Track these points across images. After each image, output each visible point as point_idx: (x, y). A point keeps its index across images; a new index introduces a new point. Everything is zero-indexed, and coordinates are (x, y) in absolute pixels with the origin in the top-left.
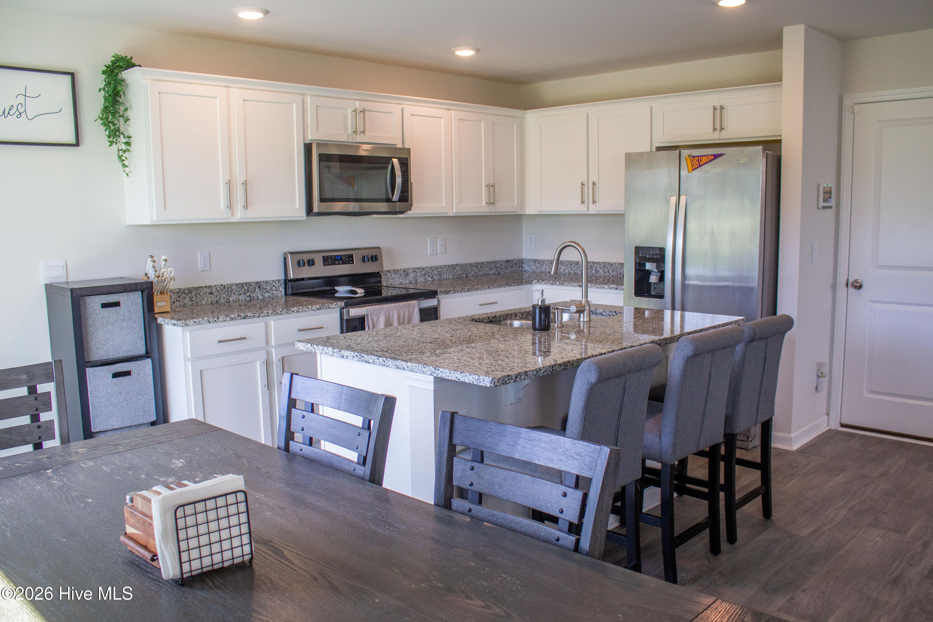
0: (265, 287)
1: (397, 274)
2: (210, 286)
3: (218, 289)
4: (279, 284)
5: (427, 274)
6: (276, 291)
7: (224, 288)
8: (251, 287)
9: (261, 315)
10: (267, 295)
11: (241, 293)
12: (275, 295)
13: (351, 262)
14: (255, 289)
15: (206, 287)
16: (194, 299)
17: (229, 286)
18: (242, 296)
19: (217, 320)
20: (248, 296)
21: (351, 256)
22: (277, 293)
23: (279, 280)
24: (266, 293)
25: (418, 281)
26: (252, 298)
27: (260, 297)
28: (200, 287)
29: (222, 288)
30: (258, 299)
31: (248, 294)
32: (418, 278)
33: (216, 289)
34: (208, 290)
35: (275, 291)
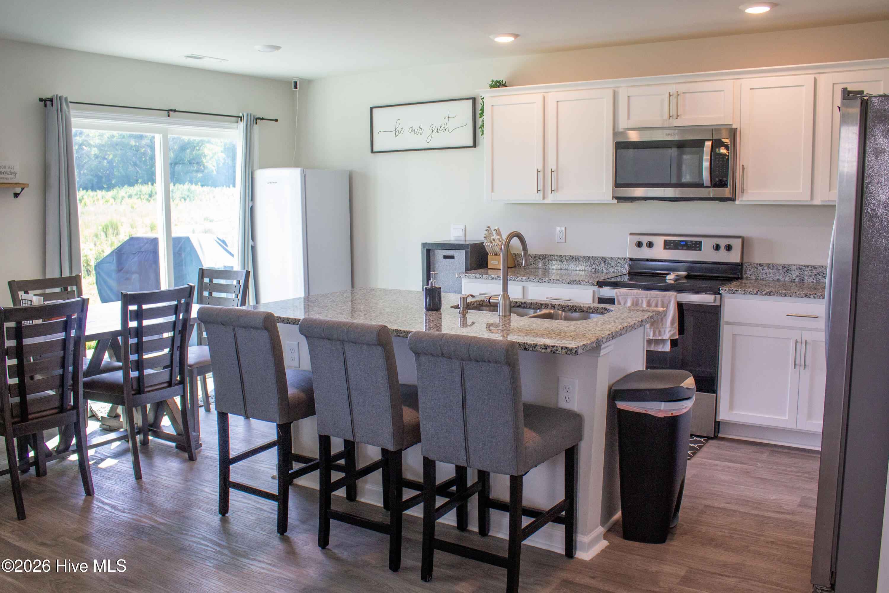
0: (610, 263)
1: (773, 269)
2: (560, 256)
3: (567, 259)
4: (625, 262)
5: (821, 274)
6: (621, 267)
7: (573, 259)
8: (597, 261)
10: (612, 270)
11: (588, 264)
12: (620, 271)
13: (698, 249)
14: (601, 263)
15: (557, 255)
16: (547, 264)
17: (577, 257)
18: (587, 267)
20: (593, 269)
21: (700, 243)
22: (622, 270)
23: (625, 258)
24: (611, 268)
25: (805, 281)
26: (597, 271)
27: (605, 271)
28: (552, 255)
29: (571, 258)
30: (603, 273)
31: (594, 266)
32: (806, 278)
33: (566, 258)
34: (559, 259)
35: (619, 268)
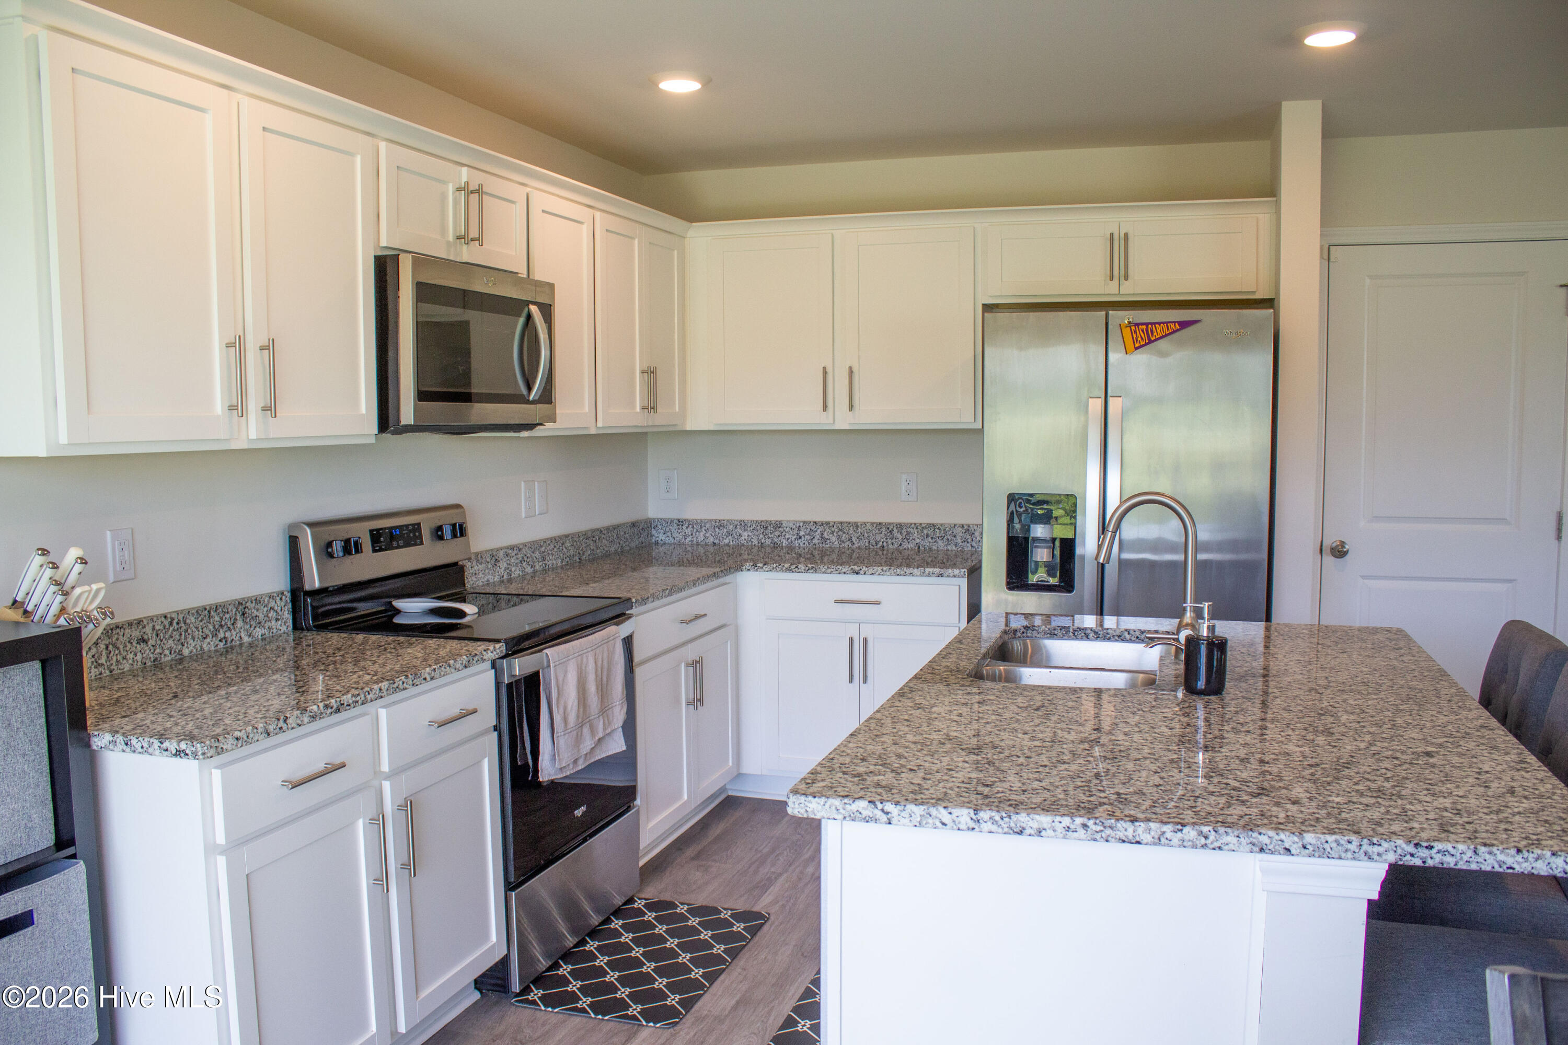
0: (256, 613)
1: (481, 564)
2: (139, 622)
3: (157, 627)
4: (283, 604)
5: (525, 559)
6: (277, 620)
7: (171, 624)
8: (227, 616)
9: (369, 697)
10: (258, 632)
11: (207, 632)
12: (275, 630)
13: (418, 541)
14: (236, 619)
15: (130, 624)
16: (103, 661)
17: (181, 617)
18: (208, 640)
19: (284, 726)
20: (220, 641)
21: (417, 527)
22: (278, 627)
23: (282, 593)
24: (257, 629)
25: (513, 575)
26: (229, 645)
27: (246, 639)
28: (117, 627)
29: (166, 623)
30: (241, 645)
31: (221, 635)
32: (513, 569)
33: (154, 629)
34: (136, 634)
35: (273, 622)
